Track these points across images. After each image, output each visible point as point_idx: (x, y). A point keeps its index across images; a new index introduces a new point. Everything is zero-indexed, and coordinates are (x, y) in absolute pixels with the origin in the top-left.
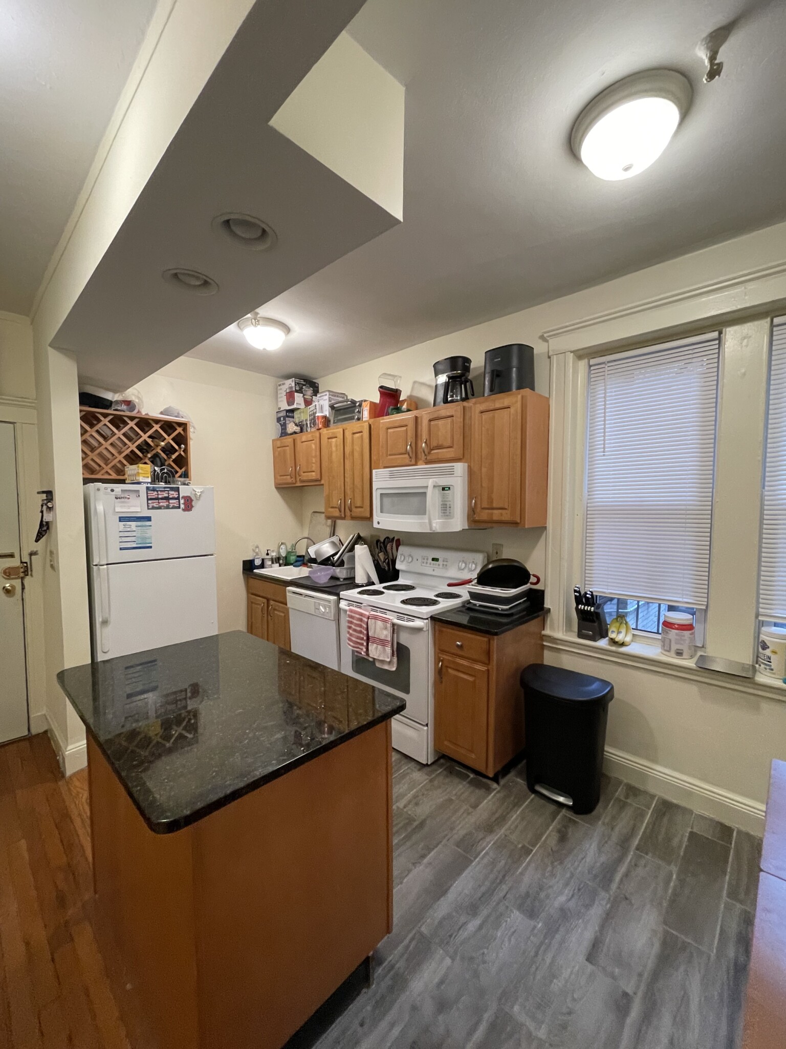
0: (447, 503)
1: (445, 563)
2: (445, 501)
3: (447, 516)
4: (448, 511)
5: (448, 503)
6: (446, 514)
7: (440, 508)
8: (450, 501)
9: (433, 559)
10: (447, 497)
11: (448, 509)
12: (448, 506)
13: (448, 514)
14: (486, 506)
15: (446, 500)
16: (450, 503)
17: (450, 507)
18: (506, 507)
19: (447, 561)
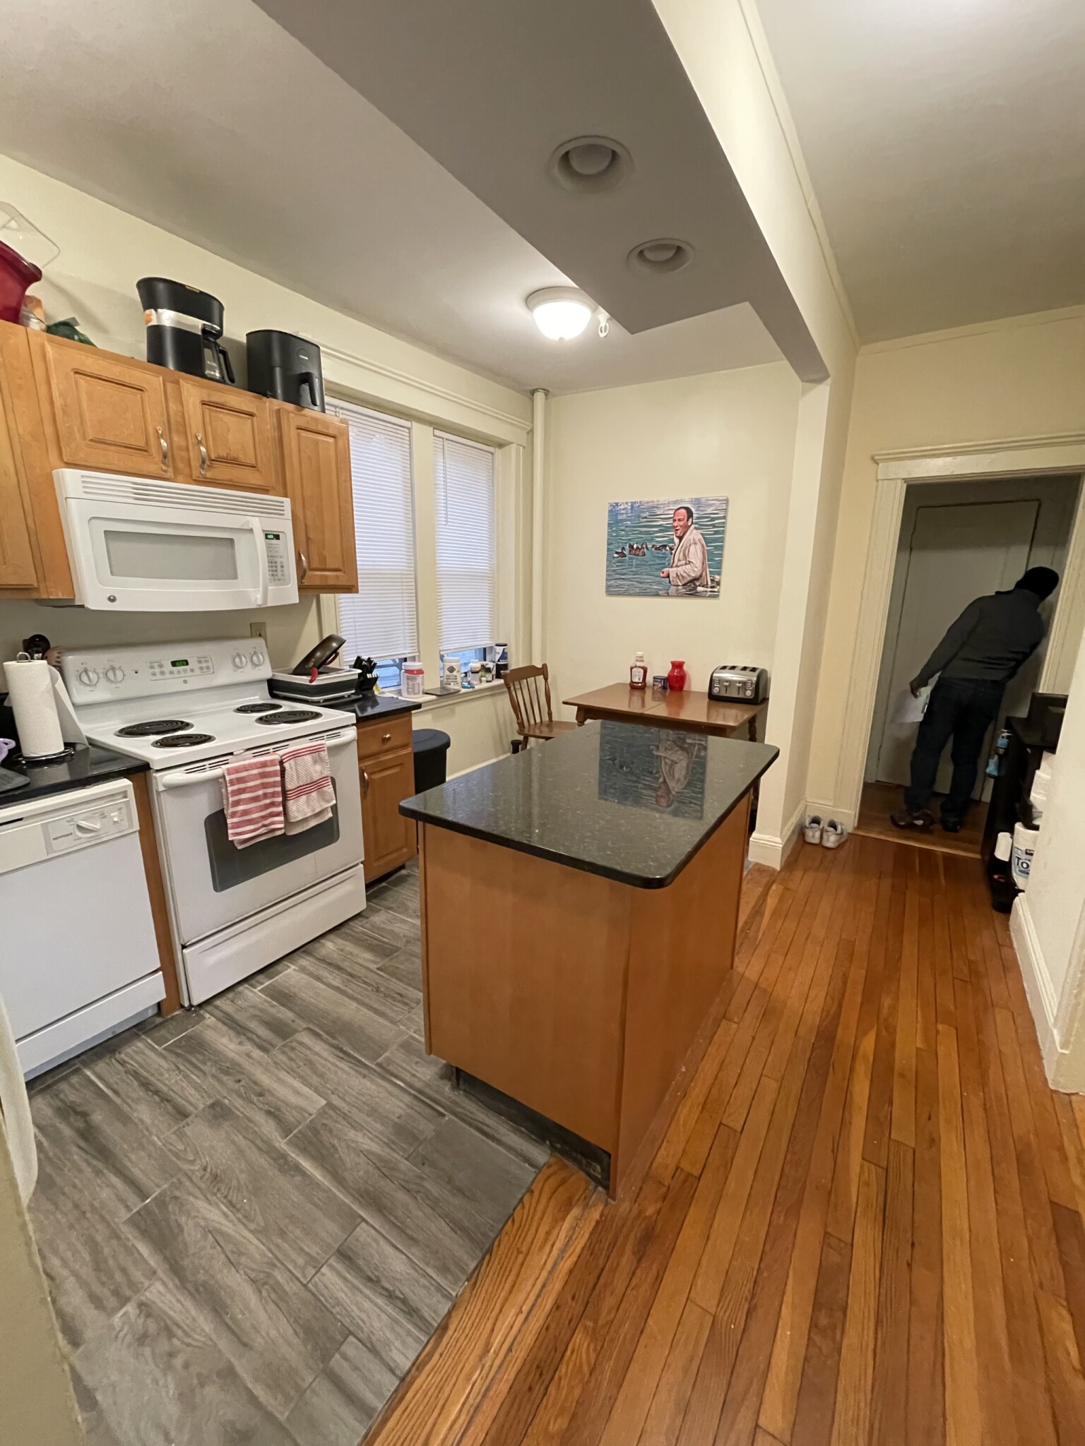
0: (276, 560)
1: (204, 665)
2: (271, 556)
3: (279, 580)
4: (279, 573)
5: (278, 560)
6: (276, 578)
7: (267, 569)
8: (281, 557)
9: (174, 664)
10: (277, 549)
11: (279, 568)
12: (279, 565)
13: (280, 577)
14: (319, 566)
15: (275, 554)
16: (282, 560)
17: (282, 567)
18: (341, 568)
19: (206, 661)
